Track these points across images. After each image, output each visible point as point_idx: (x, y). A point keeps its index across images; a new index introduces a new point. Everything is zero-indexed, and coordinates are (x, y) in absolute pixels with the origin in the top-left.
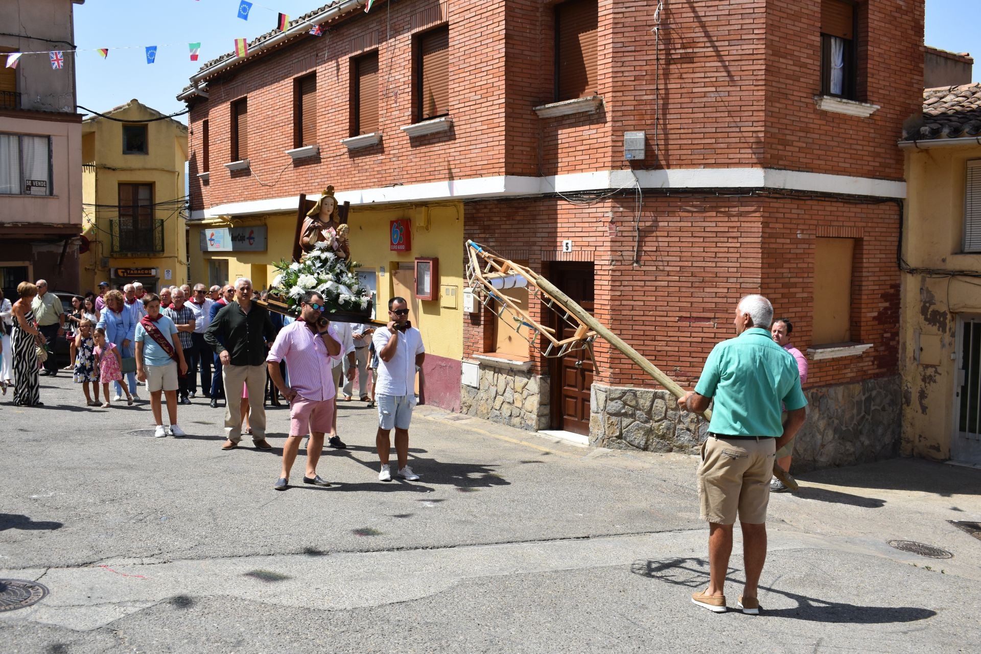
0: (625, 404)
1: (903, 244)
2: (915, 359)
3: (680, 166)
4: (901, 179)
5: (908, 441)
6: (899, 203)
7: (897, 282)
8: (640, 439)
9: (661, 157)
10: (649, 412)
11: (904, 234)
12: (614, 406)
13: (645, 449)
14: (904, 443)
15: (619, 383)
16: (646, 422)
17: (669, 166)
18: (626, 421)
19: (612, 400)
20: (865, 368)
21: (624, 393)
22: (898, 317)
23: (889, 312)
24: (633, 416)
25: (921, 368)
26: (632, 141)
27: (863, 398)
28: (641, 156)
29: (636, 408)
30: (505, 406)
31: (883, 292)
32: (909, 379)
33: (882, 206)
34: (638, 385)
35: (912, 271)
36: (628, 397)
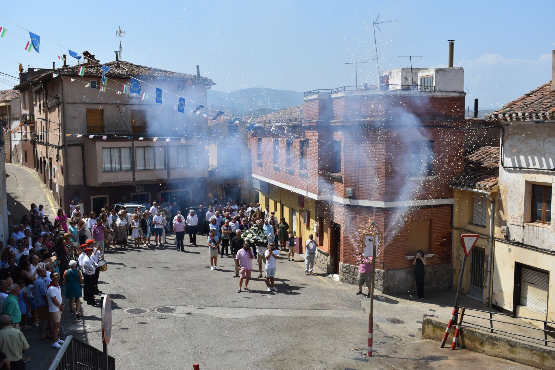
0: (347, 269)
1: (453, 219)
2: (457, 258)
3: (362, 199)
4: (452, 197)
5: (455, 286)
6: (451, 206)
7: (451, 232)
8: (351, 281)
9: (357, 196)
10: (354, 272)
11: (453, 216)
12: (344, 270)
13: (353, 284)
14: (453, 287)
15: (346, 263)
16: (353, 275)
17: (359, 199)
18: (347, 275)
19: (344, 268)
20: (434, 261)
21: (347, 266)
22: (452, 244)
23: (447, 242)
24: (349, 273)
25: (460, 262)
26: (348, 191)
27: (432, 271)
28: (351, 196)
29: (350, 271)
30: (323, 264)
31: (443, 236)
32: (455, 265)
33: (442, 207)
34: (351, 264)
35: (455, 229)
36: (348, 267)
